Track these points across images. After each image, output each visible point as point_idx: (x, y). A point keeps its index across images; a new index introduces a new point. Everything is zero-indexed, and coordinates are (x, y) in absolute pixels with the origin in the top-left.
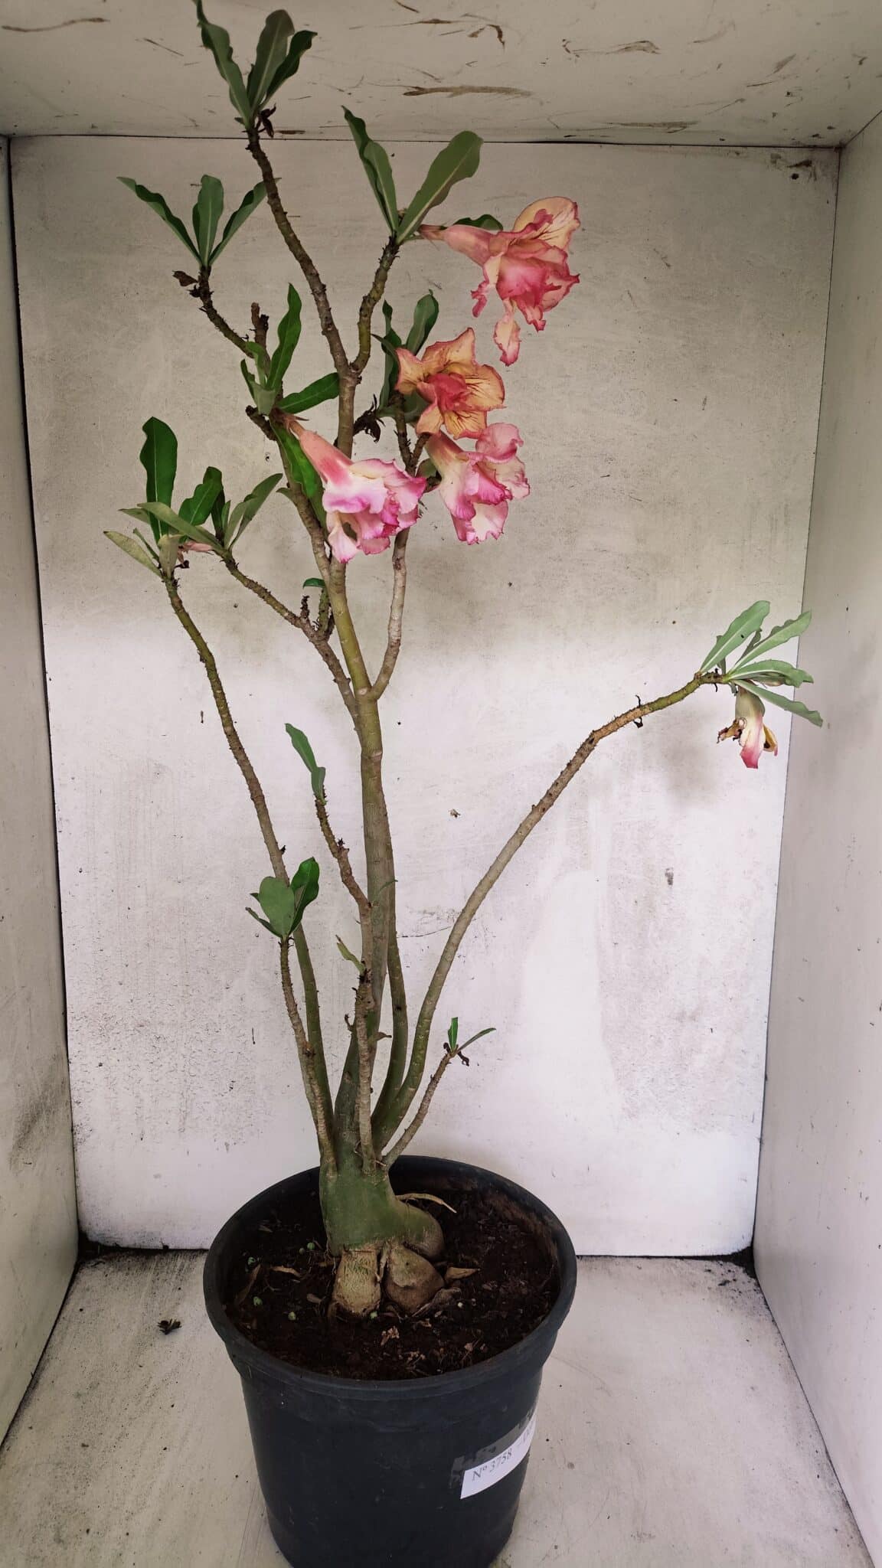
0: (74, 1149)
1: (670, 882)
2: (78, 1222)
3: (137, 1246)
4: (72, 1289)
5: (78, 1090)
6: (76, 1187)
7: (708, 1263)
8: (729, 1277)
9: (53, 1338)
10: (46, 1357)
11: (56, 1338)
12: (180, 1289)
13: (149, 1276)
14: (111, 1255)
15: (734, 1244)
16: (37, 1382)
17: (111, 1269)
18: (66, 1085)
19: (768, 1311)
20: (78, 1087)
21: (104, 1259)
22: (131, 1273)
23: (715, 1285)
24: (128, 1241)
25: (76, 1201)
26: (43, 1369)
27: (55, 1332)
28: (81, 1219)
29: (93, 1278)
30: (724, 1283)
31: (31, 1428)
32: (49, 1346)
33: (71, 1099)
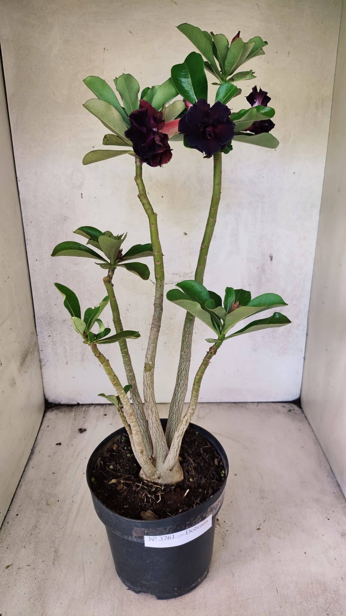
0: (41, 368)
1: (271, 259)
2: (44, 395)
3: (68, 403)
4: (44, 419)
5: (42, 346)
6: (43, 382)
7: (284, 404)
8: (291, 408)
9: (38, 437)
10: (36, 443)
11: (39, 437)
12: (85, 418)
13: (73, 414)
14: (58, 407)
15: (293, 397)
16: (33, 452)
17: (58, 412)
18: (37, 344)
19: (306, 420)
20: (42, 345)
21: (55, 408)
22: (66, 412)
23: (286, 411)
24: (63, 402)
25: (43, 388)
26: (35, 448)
27: (39, 434)
28: (45, 394)
29: (51, 415)
30: (290, 411)
31: (33, 468)
32: (37, 440)
33: (39, 349)
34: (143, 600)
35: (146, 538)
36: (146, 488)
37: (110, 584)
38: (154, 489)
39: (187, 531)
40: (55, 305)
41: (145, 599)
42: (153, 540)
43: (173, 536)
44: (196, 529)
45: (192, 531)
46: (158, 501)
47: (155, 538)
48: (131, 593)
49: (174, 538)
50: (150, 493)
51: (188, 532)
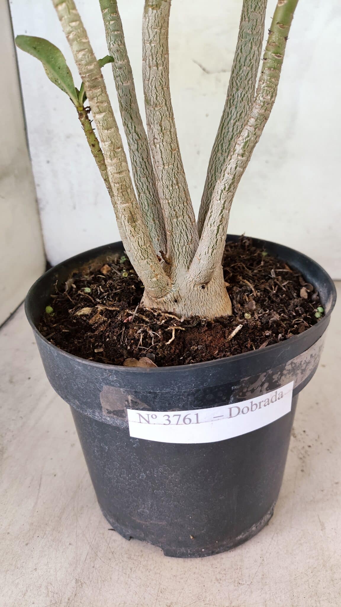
34: (137, 554)
35: (132, 414)
36: (147, 320)
37: (79, 516)
38: (163, 321)
39: (230, 409)
40: (55, 109)
41: (142, 551)
42: (148, 422)
43: (197, 415)
44: (254, 407)
45: (242, 412)
46: (168, 341)
47: (152, 416)
48: (116, 536)
49: (198, 423)
50: (154, 328)
51: (235, 411)
